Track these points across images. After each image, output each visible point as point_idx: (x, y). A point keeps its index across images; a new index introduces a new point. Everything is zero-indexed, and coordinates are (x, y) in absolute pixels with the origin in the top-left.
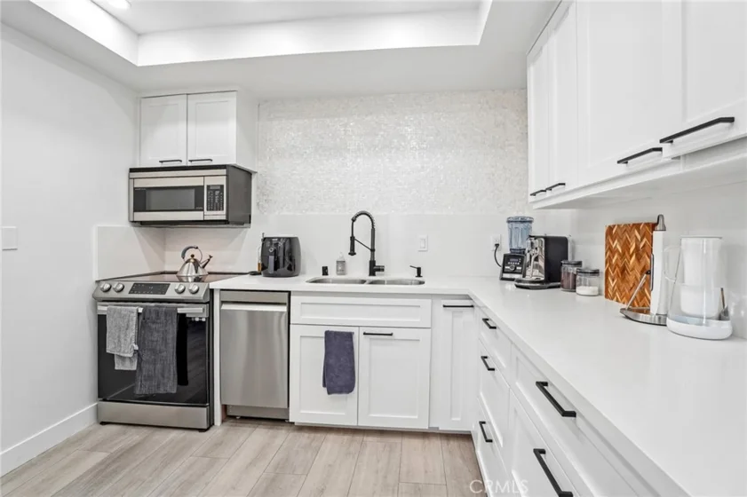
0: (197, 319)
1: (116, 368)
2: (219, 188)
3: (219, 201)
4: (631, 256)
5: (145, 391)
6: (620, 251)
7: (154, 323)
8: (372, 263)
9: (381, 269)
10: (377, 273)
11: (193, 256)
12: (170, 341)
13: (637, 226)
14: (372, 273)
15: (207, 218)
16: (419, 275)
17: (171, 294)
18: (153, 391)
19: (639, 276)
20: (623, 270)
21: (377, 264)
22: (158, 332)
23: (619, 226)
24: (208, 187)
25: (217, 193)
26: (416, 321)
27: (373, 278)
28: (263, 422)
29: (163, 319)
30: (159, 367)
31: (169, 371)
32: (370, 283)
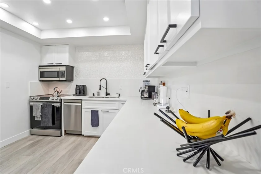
0: (57, 107)
1: (36, 120)
3: (64, 75)
7: (46, 107)
8: (107, 92)
9: (109, 94)
11: (57, 90)
14: (106, 95)
15: (60, 80)
16: (119, 96)
17: (50, 100)
18: (46, 125)
21: (108, 93)
22: (47, 110)
24: (61, 71)
25: (63, 73)
26: (115, 108)
27: (107, 97)
29: (48, 107)
30: (47, 119)
31: (50, 121)
32: (106, 98)
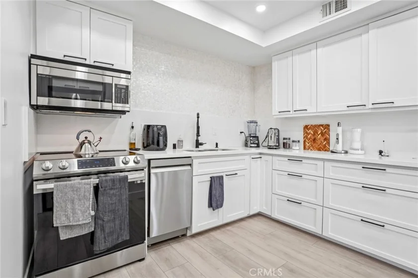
0: (139, 182)
1: (61, 239)
2: (125, 87)
3: (125, 97)
4: (319, 135)
5: (109, 245)
6: (312, 133)
8: (197, 141)
9: (201, 144)
10: (200, 146)
11: (86, 138)
12: (124, 201)
13: (322, 125)
14: (197, 147)
16: (217, 146)
17: (120, 165)
18: (115, 243)
19: (323, 141)
20: (314, 140)
21: (200, 142)
22: (115, 196)
23: (311, 125)
24: (116, 85)
25: (123, 91)
26: (243, 166)
27: (197, 149)
28: (165, 243)
29: (118, 185)
30: (117, 222)
31: (124, 224)
32: (196, 151)
